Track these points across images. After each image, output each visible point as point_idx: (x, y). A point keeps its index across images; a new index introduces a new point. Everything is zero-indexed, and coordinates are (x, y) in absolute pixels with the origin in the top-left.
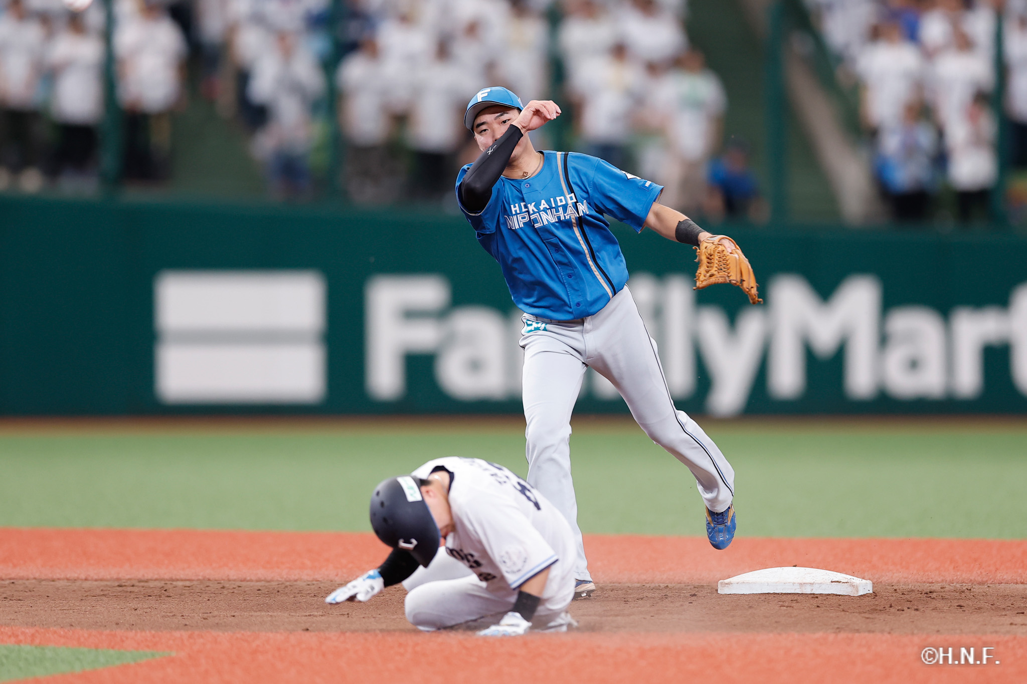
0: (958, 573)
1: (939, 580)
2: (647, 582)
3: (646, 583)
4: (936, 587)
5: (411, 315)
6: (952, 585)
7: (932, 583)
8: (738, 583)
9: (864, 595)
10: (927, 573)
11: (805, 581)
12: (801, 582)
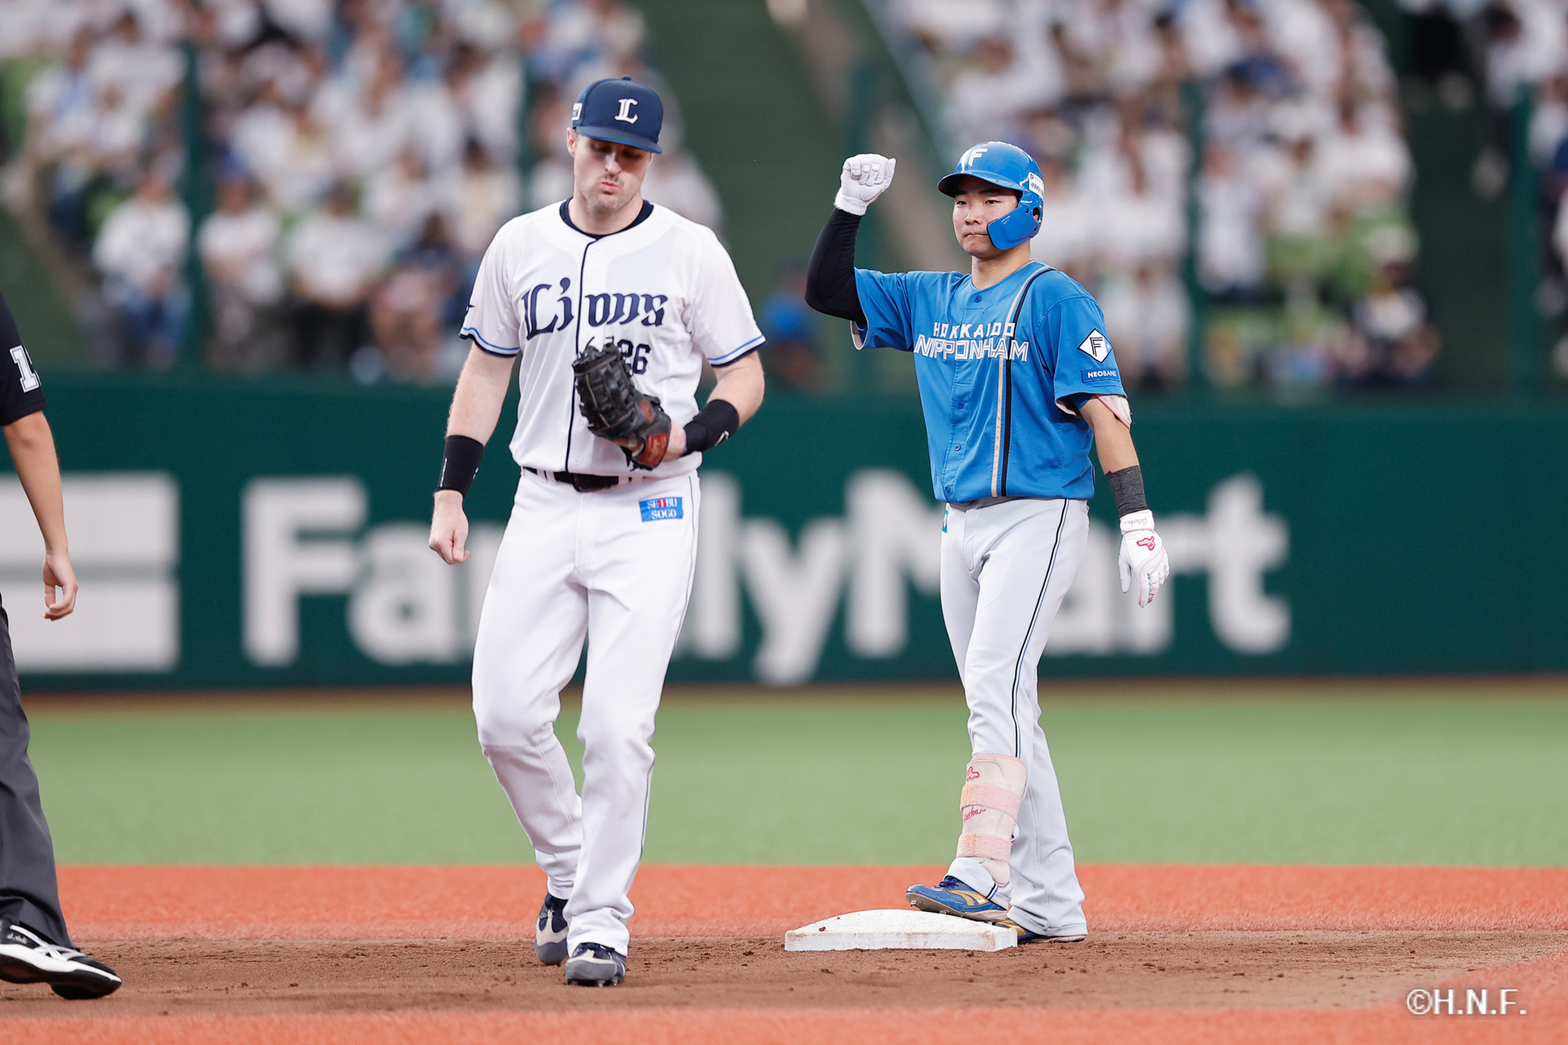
0: (1145, 916)
1: (1116, 926)
2: (678, 934)
3: (676, 936)
4: (1112, 937)
5: (308, 536)
6: (1135, 933)
7: (1106, 931)
8: (814, 935)
9: (1005, 950)
10: (1097, 917)
11: (915, 930)
12: (909, 931)
